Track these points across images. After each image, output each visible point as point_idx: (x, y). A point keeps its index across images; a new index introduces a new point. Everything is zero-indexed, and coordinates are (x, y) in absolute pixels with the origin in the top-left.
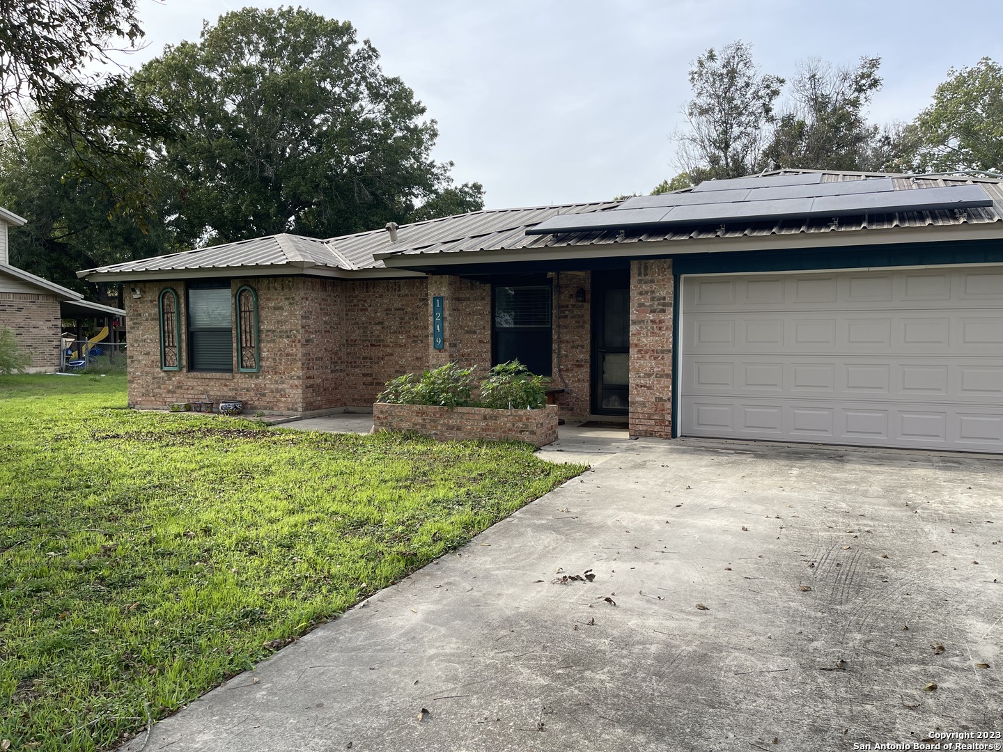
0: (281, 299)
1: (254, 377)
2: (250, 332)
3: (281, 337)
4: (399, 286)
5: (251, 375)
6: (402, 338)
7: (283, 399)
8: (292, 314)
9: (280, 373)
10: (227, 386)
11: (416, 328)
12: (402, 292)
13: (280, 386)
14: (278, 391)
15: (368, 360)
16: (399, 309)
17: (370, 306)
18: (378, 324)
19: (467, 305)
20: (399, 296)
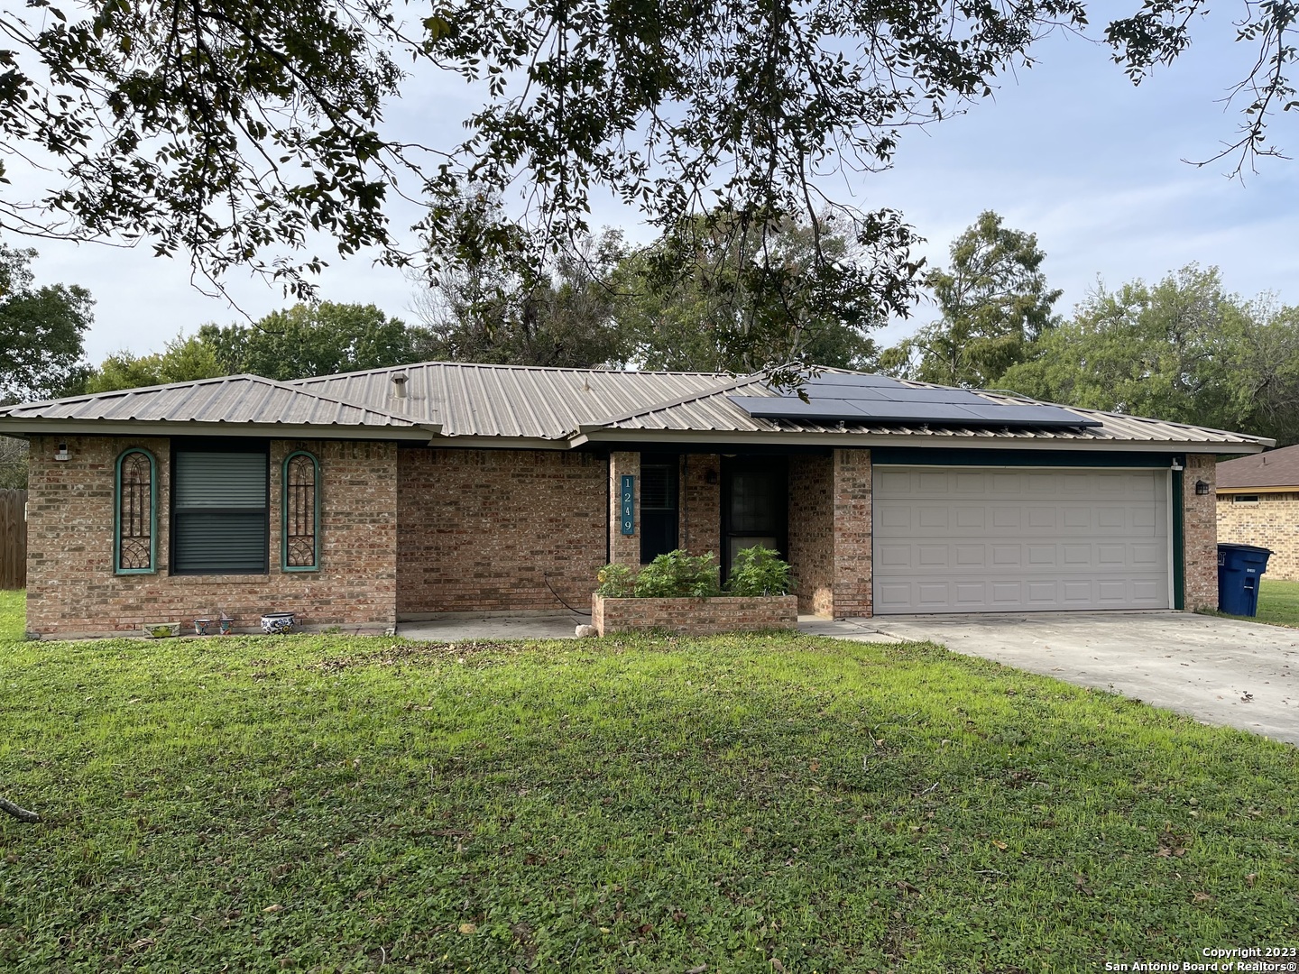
0: (364, 471)
1: (310, 578)
2: (306, 515)
3: (361, 521)
4: (483, 458)
5: (303, 576)
6: (486, 522)
7: (362, 607)
8: (381, 491)
9: (358, 572)
10: (256, 592)
11: (507, 509)
12: (487, 465)
13: (357, 589)
14: (352, 596)
15: (433, 551)
16: (481, 486)
17: (438, 481)
18: (450, 504)
19: (576, 483)
20: (483, 470)
